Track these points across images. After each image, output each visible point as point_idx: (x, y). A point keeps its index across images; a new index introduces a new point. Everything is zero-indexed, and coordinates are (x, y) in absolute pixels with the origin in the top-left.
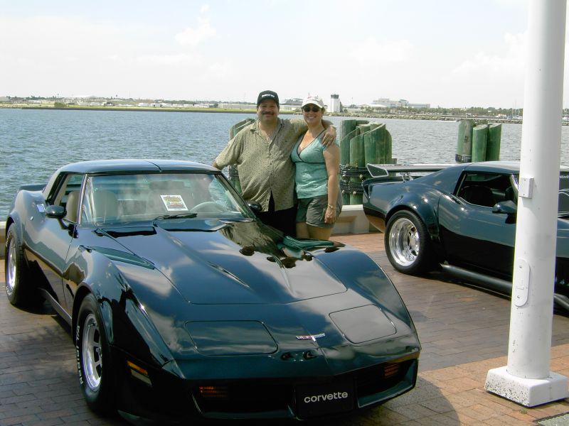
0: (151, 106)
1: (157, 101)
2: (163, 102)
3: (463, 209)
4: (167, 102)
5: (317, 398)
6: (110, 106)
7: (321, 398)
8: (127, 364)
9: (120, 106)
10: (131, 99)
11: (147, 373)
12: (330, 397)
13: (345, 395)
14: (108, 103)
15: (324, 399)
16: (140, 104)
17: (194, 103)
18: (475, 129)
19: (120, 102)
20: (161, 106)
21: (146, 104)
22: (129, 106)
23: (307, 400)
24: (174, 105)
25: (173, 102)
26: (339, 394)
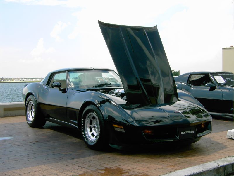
0: (19, 81)
1: (22, 79)
2: (24, 79)
3: (192, 88)
4: (26, 79)
5: (185, 133)
7: (186, 132)
8: (113, 126)
9: (7, 81)
10: (11, 78)
11: (123, 127)
12: (189, 132)
14: (2, 80)
15: (187, 133)
16: (15, 80)
17: (37, 79)
19: (6, 80)
20: (24, 80)
22: (11, 81)
23: (182, 133)
24: (29, 80)
25: (29, 79)
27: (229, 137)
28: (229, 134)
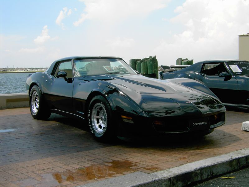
0: (23, 71)
1: (26, 69)
2: (28, 69)
3: (206, 78)
4: (30, 69)
5: (197, 124)
6: (5, 71)
7: (198, 124)
8: (121, 117)
9: (9, 71)
10: (14, 68)
11: (131, 118)
12: (201, 123)
13: (206, 123)
14: (4, 70)
16: (18, 70)
17: (42, 69)
18: (183, 62)
19: (9, 70)
20: (28, 70)
21: (21, 70)
22: (14, 71)
23: (194, 124)
25: (33, 69)
26: (204, 122)
27: (244, 130)
28: (244, 126)
